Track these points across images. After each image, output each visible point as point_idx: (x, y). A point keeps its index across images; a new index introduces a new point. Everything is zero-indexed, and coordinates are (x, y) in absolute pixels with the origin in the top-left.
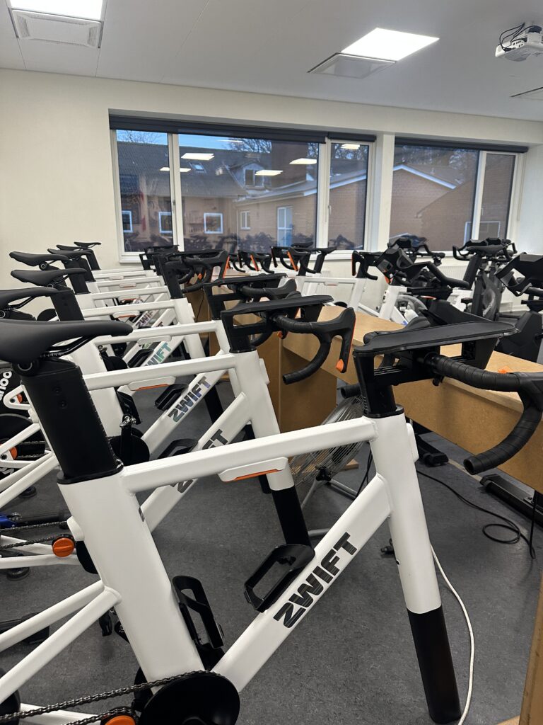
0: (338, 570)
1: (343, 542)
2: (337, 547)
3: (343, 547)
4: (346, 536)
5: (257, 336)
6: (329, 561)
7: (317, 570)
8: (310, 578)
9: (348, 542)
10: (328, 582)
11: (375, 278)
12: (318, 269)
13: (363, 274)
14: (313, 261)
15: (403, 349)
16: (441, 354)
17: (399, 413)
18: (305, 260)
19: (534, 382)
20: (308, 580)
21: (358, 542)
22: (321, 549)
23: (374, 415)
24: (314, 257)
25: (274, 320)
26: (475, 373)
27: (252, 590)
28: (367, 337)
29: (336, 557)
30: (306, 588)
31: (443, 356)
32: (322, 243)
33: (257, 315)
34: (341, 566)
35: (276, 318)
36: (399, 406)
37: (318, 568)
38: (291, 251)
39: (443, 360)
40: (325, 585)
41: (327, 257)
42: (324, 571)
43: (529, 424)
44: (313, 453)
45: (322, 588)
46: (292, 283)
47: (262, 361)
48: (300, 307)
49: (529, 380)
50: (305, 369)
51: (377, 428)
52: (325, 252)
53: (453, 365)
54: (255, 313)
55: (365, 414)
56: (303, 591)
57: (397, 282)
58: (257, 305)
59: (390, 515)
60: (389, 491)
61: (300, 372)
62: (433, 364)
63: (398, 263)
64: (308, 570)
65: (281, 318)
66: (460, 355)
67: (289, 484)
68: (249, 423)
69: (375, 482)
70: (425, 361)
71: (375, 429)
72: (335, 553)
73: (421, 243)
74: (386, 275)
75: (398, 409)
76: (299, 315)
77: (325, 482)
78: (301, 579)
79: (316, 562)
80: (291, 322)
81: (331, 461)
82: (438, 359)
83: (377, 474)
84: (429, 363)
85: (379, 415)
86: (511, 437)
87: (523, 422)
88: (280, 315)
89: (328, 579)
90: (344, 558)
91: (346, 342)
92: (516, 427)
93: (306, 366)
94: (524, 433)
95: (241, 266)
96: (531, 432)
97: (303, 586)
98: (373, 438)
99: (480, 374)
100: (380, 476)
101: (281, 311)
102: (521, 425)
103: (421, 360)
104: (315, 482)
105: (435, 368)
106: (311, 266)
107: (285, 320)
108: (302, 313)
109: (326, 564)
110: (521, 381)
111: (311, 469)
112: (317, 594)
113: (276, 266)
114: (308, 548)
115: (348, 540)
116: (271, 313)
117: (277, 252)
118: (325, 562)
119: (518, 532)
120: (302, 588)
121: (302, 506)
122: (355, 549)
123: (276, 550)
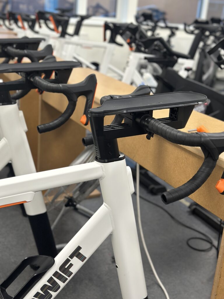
0: (72, 273)
1: (77, 253)
2: (72, 256)
3: (76, 257)
4: (79, 248)
5: (18, 92)
6: (65, 267)
7: (56, 274)
8: (50, 280)
9: (80, 253)
10: (64, 282)
11: (121, 45)
12: (77, 32)
13: (113, 40)
14: (72, 25)
15: (125, 112)
16: (153, 117)
17: (121, 159)
18: (65, 24)
19: (212, 140)
20: (49, 281)
21: (87, 253)
22: (59, 259)
23: (103, 161)
24: (73, 21)
25: (32, 80)
26: (172, 132)
27: (5, 290)
28: (103, 99)
29: (71, 264)
30: (47, 287)
31: (154, 118)
32: (82, 10)
33: (18, 74)
34: (74, 270)
35: (33, 78)
36: (122, 153)
37: (56, 272)
38: (53, 15)
39: (152, 121)
40: (62, 285)
41: (86, 22)
42: (61, 275)
43: (207, 169)
44: (63, 186)
45: (59, 287)
46: (49, 49)
47: (21, 113)
48: (55, 70)
49: (208, 139)
50: (56, 122)
51: (104, 170)
52: (83, 18)
53: (159, 126)
54: (17, 72)
55: (97, 159)
56: (44, 290)
57: (138, 50)
58: (19, 66)
59: (112, 232)
60: (112, 216)
61: (51, 124)
62: (146, 124)
63: (138, 36)
64: (49, 274)
65: (37, 78)
66: (168, 117)
67: (42, 210)
68: (10, 162)
69: (103, 209)
70: (141, 121)
71: (103, 171)
72: (70, 261)
73: (161, 17)
74: (129, 44)
75: (121, 156)
76: (53, 76)
77: (72, 208)
78: (44, 281)
79: (56, 268)
80: (45, 83)
81: (78, 192)
82: (150, 120)
83: (104, 203)
84: (144, 123)
85: (106, 161)
86: (194, 178)
87: (204, 168)
88: (37, 75)
89: (64, 280)
90: (77, 265)
91: (89, 101)
92: (198, 172)
93: (57, 119)
94: (203, 175)
95: (10, 24)
96: (208, 175)
97: (45, 286)
98: (101, 177)
99: (175, 133)
100: (106, 205)
101: (38, 73)
102: (202, 170)
103: (138, 120)
104: (64, 209)
105: (147, 127)
106: (71, 30)
107: (40, 81)
108: (56, 74)
109: (63, 269)
110: (202, 139)
111: (61, 199)
112: (55, 291)
113: (40, 27)
114: (50, 258)
115: (80, 252)
116: (29, 74)
117: (42, 16)
118: (62, 268)
119: (211, 243)
120: (44, 288)
121: (52, 227)
122: (85, 258)
123: (25, 260)
